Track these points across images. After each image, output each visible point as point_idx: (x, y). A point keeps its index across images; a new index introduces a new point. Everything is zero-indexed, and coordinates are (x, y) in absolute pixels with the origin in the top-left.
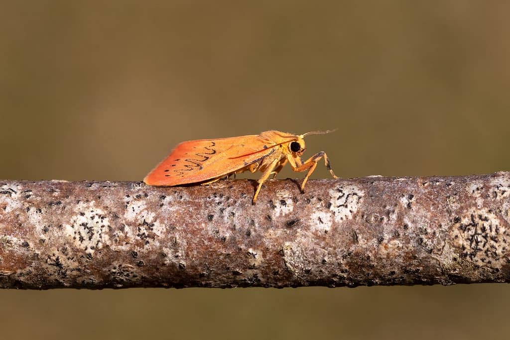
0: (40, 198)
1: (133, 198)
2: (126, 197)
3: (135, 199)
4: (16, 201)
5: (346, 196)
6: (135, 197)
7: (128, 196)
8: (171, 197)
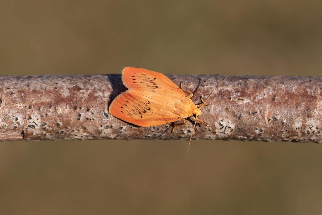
0: (52, 128)
1: (104, 127)
2: (100, 127)
3: (105, 128)
4: (38, 130)
5: (224, 128)
6: (105, 127)
7: (101, 126)
8: (126, 127)
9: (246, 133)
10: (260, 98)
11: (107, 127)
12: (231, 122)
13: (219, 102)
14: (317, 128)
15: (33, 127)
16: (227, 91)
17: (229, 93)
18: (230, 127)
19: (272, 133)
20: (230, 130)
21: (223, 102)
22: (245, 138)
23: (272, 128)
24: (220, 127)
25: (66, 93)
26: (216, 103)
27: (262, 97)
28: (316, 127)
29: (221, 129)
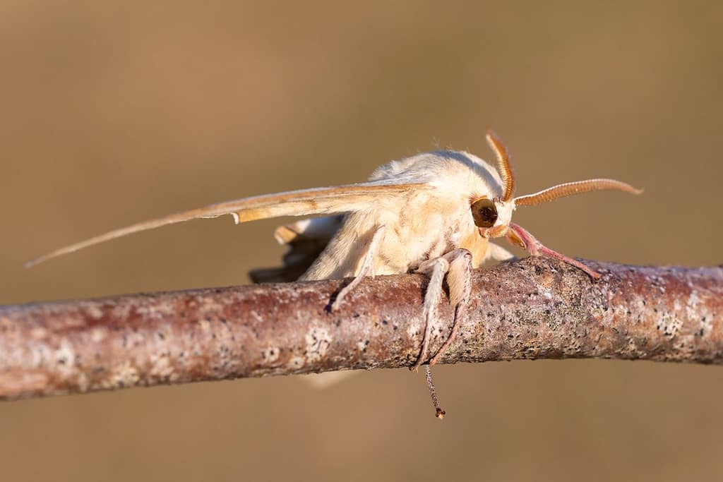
9: (346, 349)
10: (358, 297)
11: (163, 355)
12: (326, 333)
13: (306, 306)
14: (440, 331)
15: (62, 362)
16: (310, 293)
17: (315, 296)
18: (326, 341)
19: (381, 346)
20: (326, 345)
21: (310, 306)
22: (344, 358)
23: (381, 337)
24: (313, 342)
25: (97, 313)
26: (301, 307)
27: (360, 296)
28: (438, 329)
29: (314, 344)
